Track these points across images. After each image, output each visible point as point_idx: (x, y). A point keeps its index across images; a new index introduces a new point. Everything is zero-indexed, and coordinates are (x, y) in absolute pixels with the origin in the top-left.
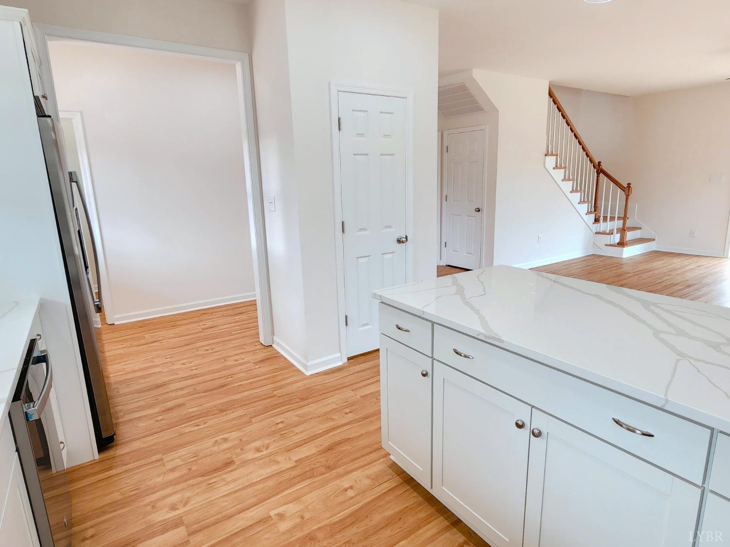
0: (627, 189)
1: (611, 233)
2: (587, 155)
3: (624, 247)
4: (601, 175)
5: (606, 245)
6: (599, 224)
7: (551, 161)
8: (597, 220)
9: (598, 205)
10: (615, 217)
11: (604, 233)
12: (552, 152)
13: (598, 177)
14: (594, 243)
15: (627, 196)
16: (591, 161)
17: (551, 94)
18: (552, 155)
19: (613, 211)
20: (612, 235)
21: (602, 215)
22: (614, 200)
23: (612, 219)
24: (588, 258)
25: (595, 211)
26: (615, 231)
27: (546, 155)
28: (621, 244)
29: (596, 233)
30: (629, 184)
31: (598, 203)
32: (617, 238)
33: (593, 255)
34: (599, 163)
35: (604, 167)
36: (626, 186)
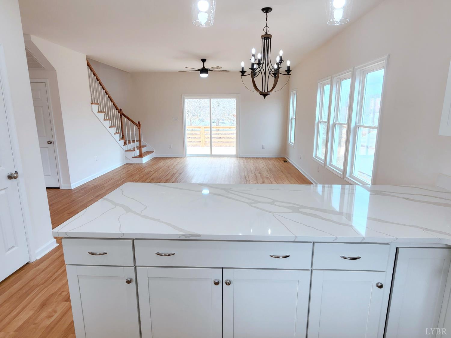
0: (138, 125)
1: (134, 150)
2: (114, 105)
3: (142, 157)
4: (123, 116)
5: (133, 157)
6: (126, 146)
7: (95, 108)
8: (125, 144)
9: (124, 134)
10: (134, 141)
11: (130, 151)
12: (95, 102)
13: (121, 117)
14: (126, 157)
15: (139, 129)
16: (117, 108)
17: (88, 65)
18: (95, 104)
19: (133, 137)
20: (135, 151)
21: (127, 140)
22: (132, 131)
23: (133, 141)
24: (125, 166)
25: (123, 138)
26: (136, 148)
27: (92, 104)
28: (141, 156)
29: (126, 151)
30: (139, 122)
31: (124, 133)
32: (137, 152)
33: (127, 164)
34: (120, 109)
35: (123, 112)
36: (137, 123)
